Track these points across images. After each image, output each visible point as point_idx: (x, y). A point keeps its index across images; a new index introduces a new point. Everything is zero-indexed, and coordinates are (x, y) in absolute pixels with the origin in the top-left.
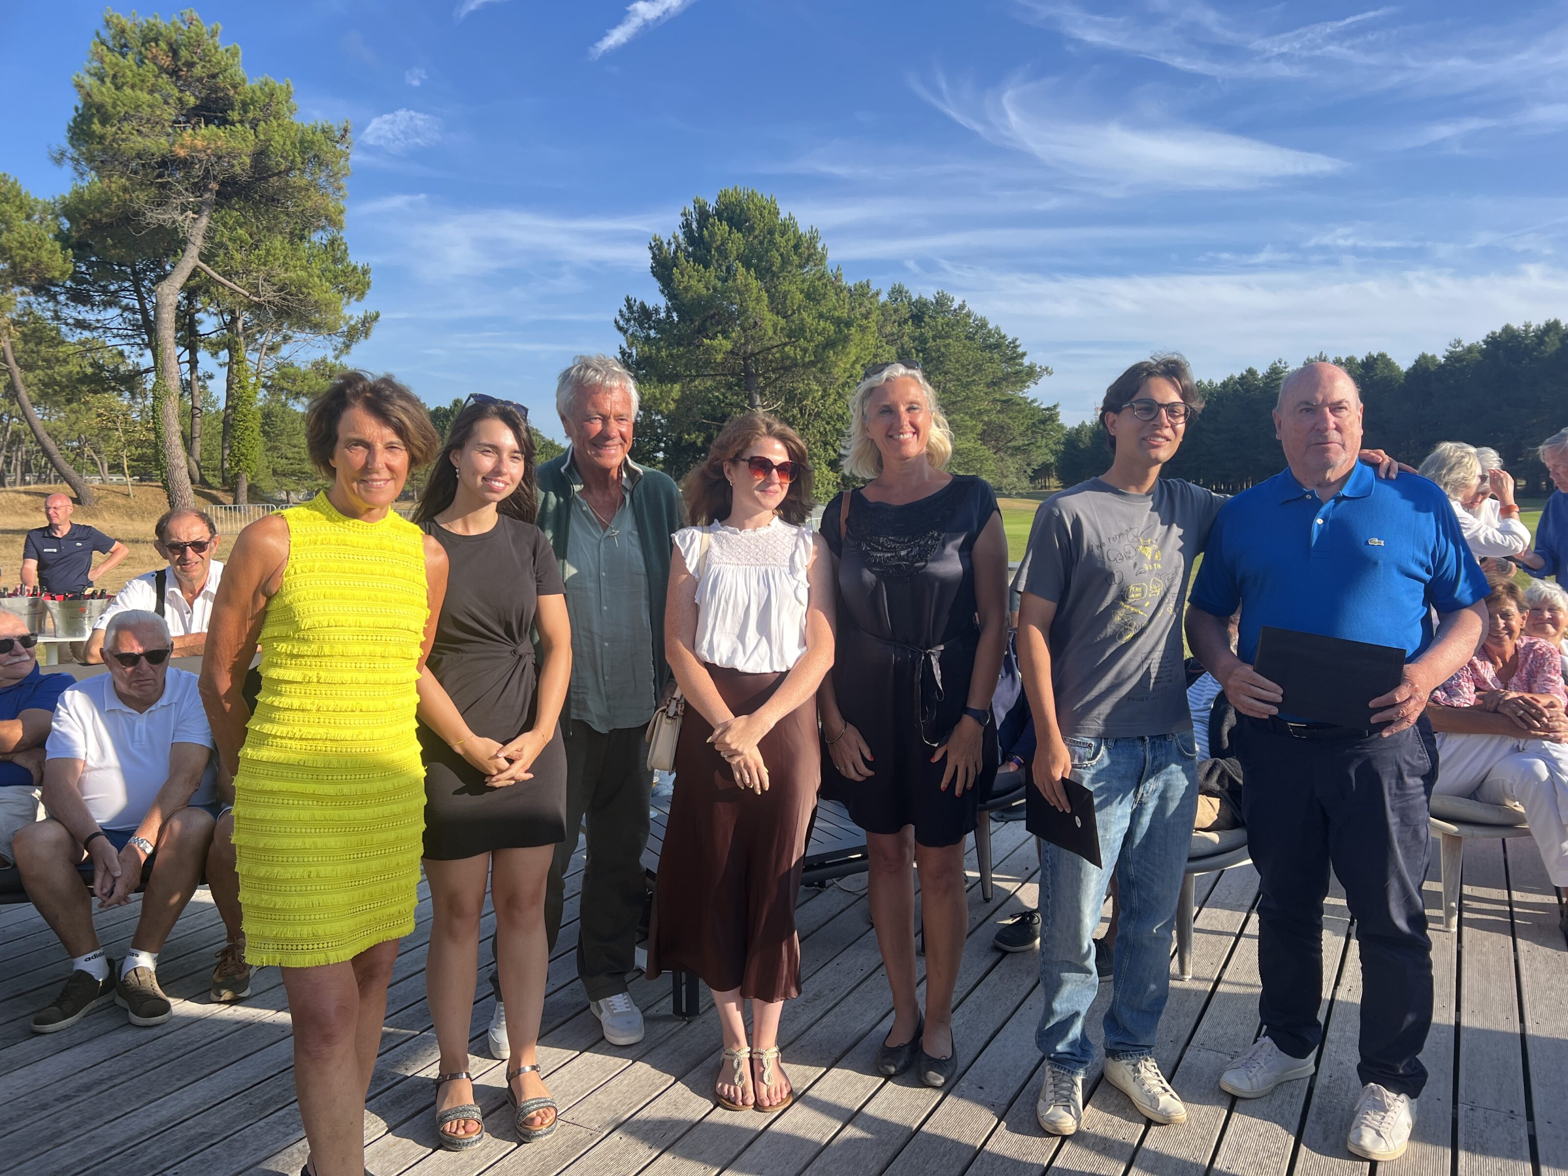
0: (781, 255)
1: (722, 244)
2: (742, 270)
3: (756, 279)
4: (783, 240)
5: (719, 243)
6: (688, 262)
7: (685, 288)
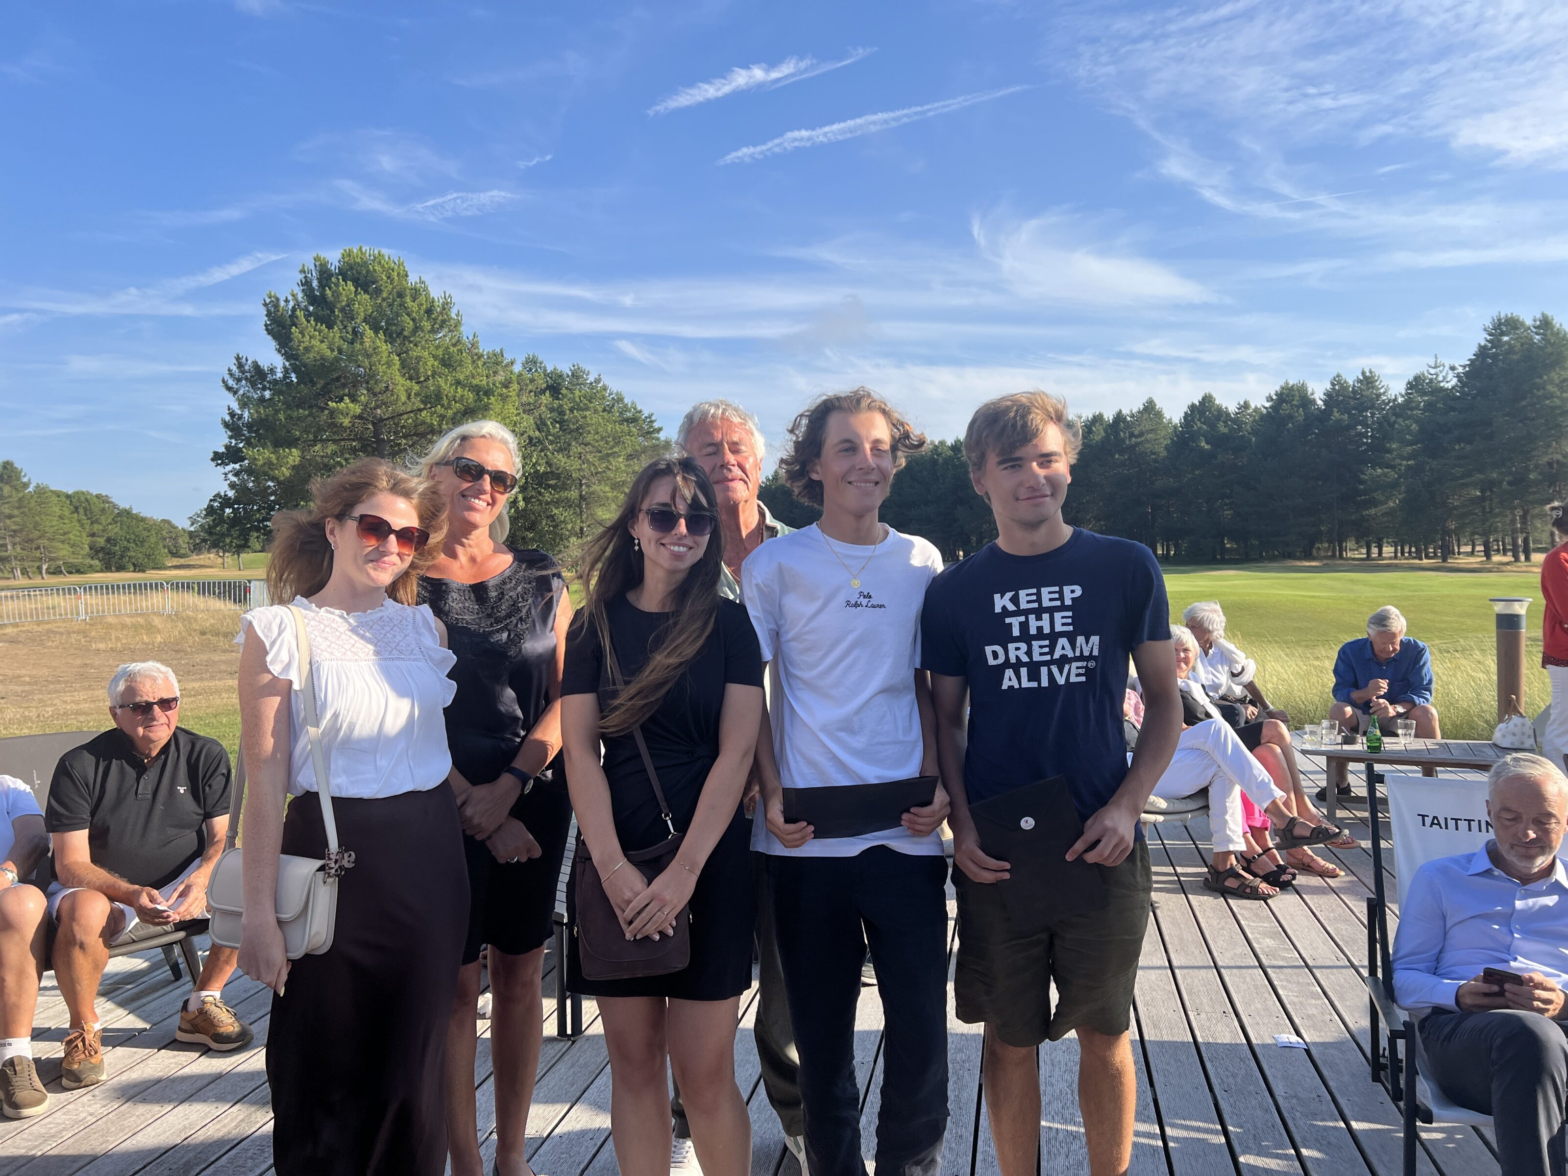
0: (414, 320)
1: (348, 305)
2: (369, 333)
3: (386, 342)
4: (415, 305)
5: (344, 304)
6: (308, 321)
7: (306, 349)
